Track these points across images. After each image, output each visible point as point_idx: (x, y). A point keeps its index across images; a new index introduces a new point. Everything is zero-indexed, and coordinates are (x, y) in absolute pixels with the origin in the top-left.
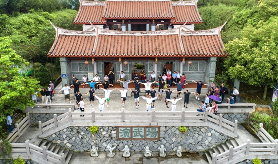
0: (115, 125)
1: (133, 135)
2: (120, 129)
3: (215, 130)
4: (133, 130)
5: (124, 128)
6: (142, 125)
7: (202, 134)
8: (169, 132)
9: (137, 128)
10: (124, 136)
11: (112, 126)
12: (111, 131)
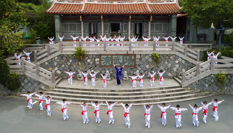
0: (98, 53)
1: (113, 62)
2: (102, 56)
3: (181, 58)
4: (114, 58)
5: (106, 56)
6: (120, 53)
7: (171, 62)
8: (143, 59)
9: (116, 56)
10: (105, 64)
11: (96, 54)
12: (95, 58)
